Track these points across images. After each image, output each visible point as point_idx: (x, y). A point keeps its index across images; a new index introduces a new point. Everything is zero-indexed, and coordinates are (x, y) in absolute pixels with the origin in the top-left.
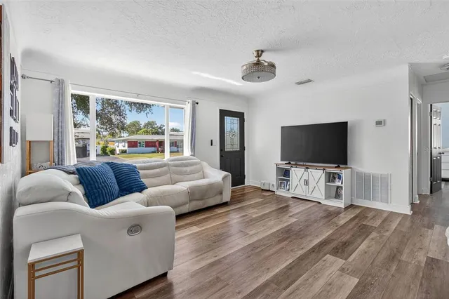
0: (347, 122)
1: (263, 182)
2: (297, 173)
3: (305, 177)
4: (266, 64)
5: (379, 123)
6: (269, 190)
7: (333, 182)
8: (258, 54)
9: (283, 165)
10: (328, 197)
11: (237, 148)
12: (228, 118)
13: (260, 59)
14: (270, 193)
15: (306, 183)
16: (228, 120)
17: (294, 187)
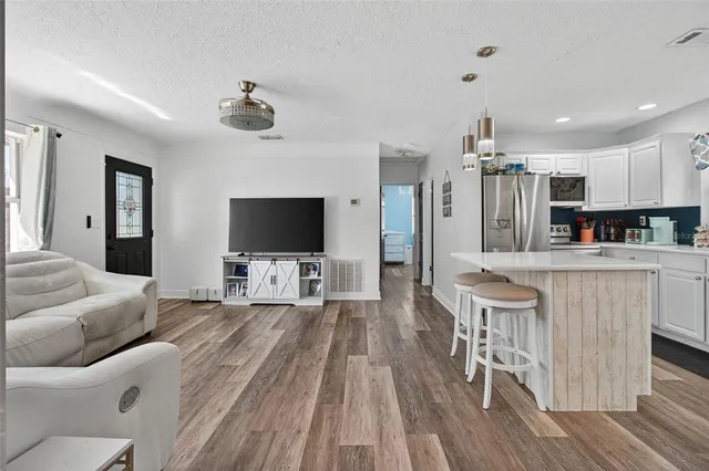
0: (323, 199)
1: (195, 288)
2: (259, 269)
3: (272, 272)
4: (264, 107)
5: (354, 202)
6: (208, 301)
7: (307, 275)
8: (248, 87)
9: (234, 257)
10: (302, 296)
11: (137, 232)
12: (121, 174)
13: (251, 95)
14: (211, 306)
15: (274, 280)
16: (122, 179)
17: (254, 290)
